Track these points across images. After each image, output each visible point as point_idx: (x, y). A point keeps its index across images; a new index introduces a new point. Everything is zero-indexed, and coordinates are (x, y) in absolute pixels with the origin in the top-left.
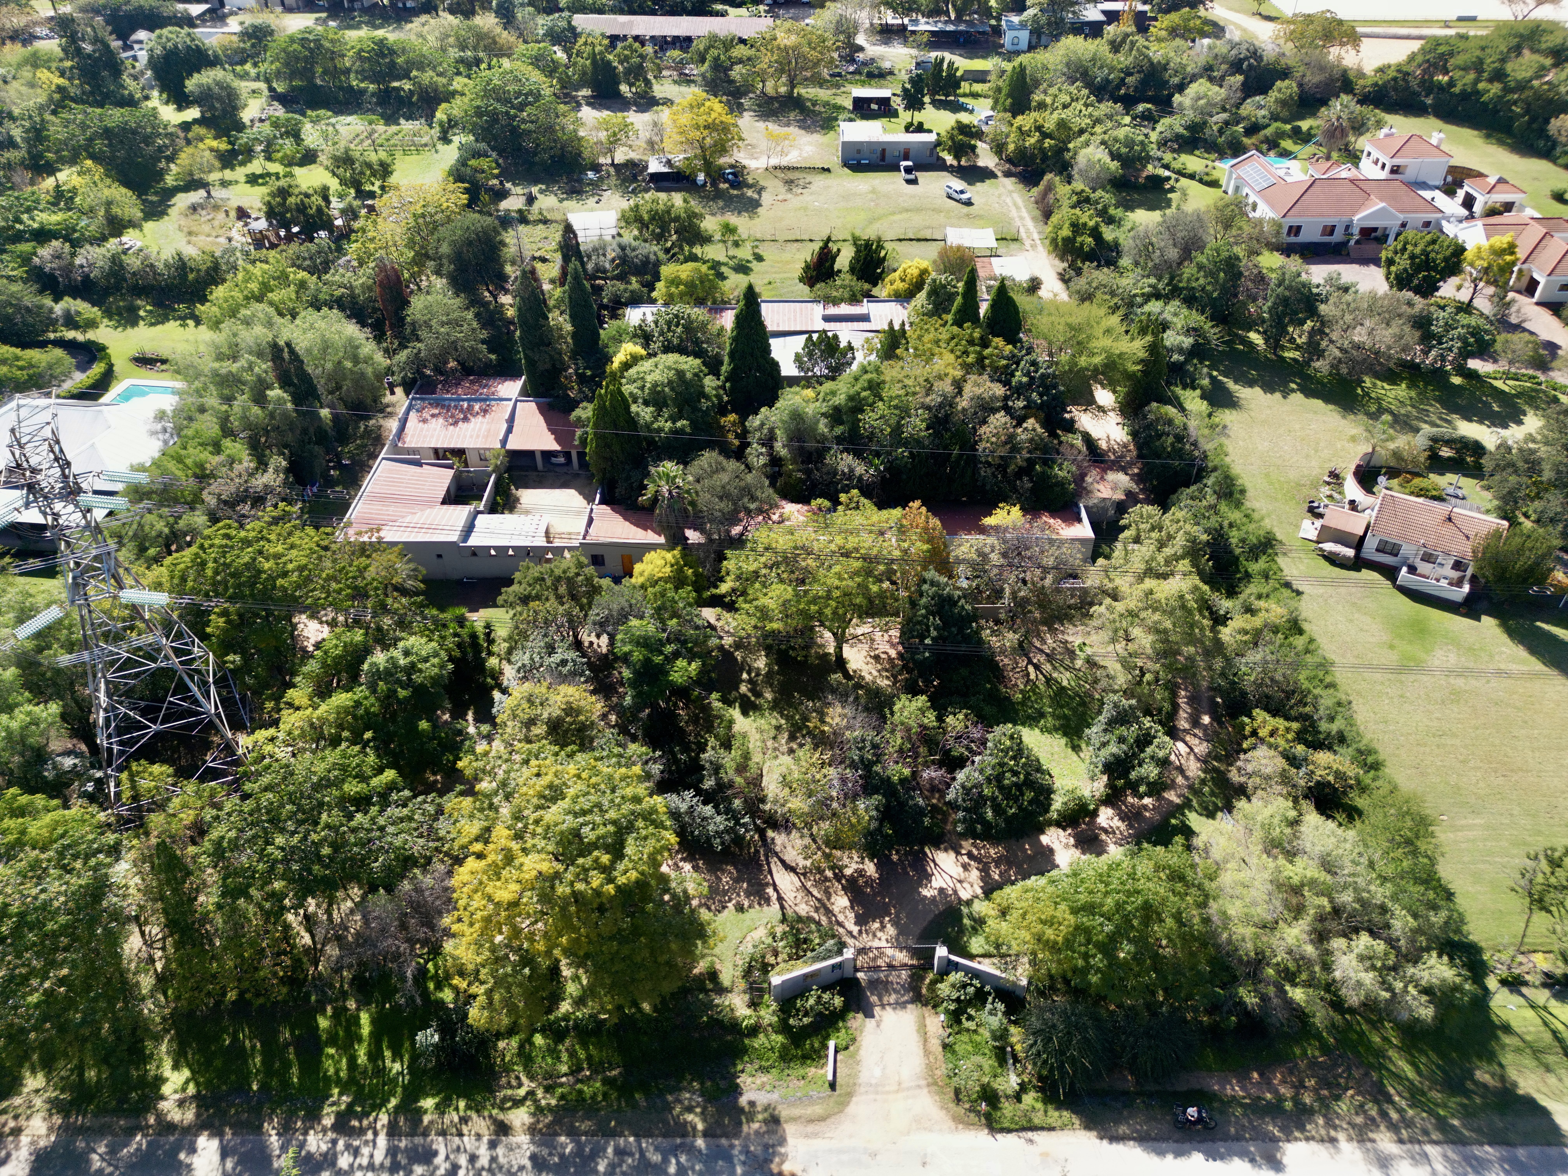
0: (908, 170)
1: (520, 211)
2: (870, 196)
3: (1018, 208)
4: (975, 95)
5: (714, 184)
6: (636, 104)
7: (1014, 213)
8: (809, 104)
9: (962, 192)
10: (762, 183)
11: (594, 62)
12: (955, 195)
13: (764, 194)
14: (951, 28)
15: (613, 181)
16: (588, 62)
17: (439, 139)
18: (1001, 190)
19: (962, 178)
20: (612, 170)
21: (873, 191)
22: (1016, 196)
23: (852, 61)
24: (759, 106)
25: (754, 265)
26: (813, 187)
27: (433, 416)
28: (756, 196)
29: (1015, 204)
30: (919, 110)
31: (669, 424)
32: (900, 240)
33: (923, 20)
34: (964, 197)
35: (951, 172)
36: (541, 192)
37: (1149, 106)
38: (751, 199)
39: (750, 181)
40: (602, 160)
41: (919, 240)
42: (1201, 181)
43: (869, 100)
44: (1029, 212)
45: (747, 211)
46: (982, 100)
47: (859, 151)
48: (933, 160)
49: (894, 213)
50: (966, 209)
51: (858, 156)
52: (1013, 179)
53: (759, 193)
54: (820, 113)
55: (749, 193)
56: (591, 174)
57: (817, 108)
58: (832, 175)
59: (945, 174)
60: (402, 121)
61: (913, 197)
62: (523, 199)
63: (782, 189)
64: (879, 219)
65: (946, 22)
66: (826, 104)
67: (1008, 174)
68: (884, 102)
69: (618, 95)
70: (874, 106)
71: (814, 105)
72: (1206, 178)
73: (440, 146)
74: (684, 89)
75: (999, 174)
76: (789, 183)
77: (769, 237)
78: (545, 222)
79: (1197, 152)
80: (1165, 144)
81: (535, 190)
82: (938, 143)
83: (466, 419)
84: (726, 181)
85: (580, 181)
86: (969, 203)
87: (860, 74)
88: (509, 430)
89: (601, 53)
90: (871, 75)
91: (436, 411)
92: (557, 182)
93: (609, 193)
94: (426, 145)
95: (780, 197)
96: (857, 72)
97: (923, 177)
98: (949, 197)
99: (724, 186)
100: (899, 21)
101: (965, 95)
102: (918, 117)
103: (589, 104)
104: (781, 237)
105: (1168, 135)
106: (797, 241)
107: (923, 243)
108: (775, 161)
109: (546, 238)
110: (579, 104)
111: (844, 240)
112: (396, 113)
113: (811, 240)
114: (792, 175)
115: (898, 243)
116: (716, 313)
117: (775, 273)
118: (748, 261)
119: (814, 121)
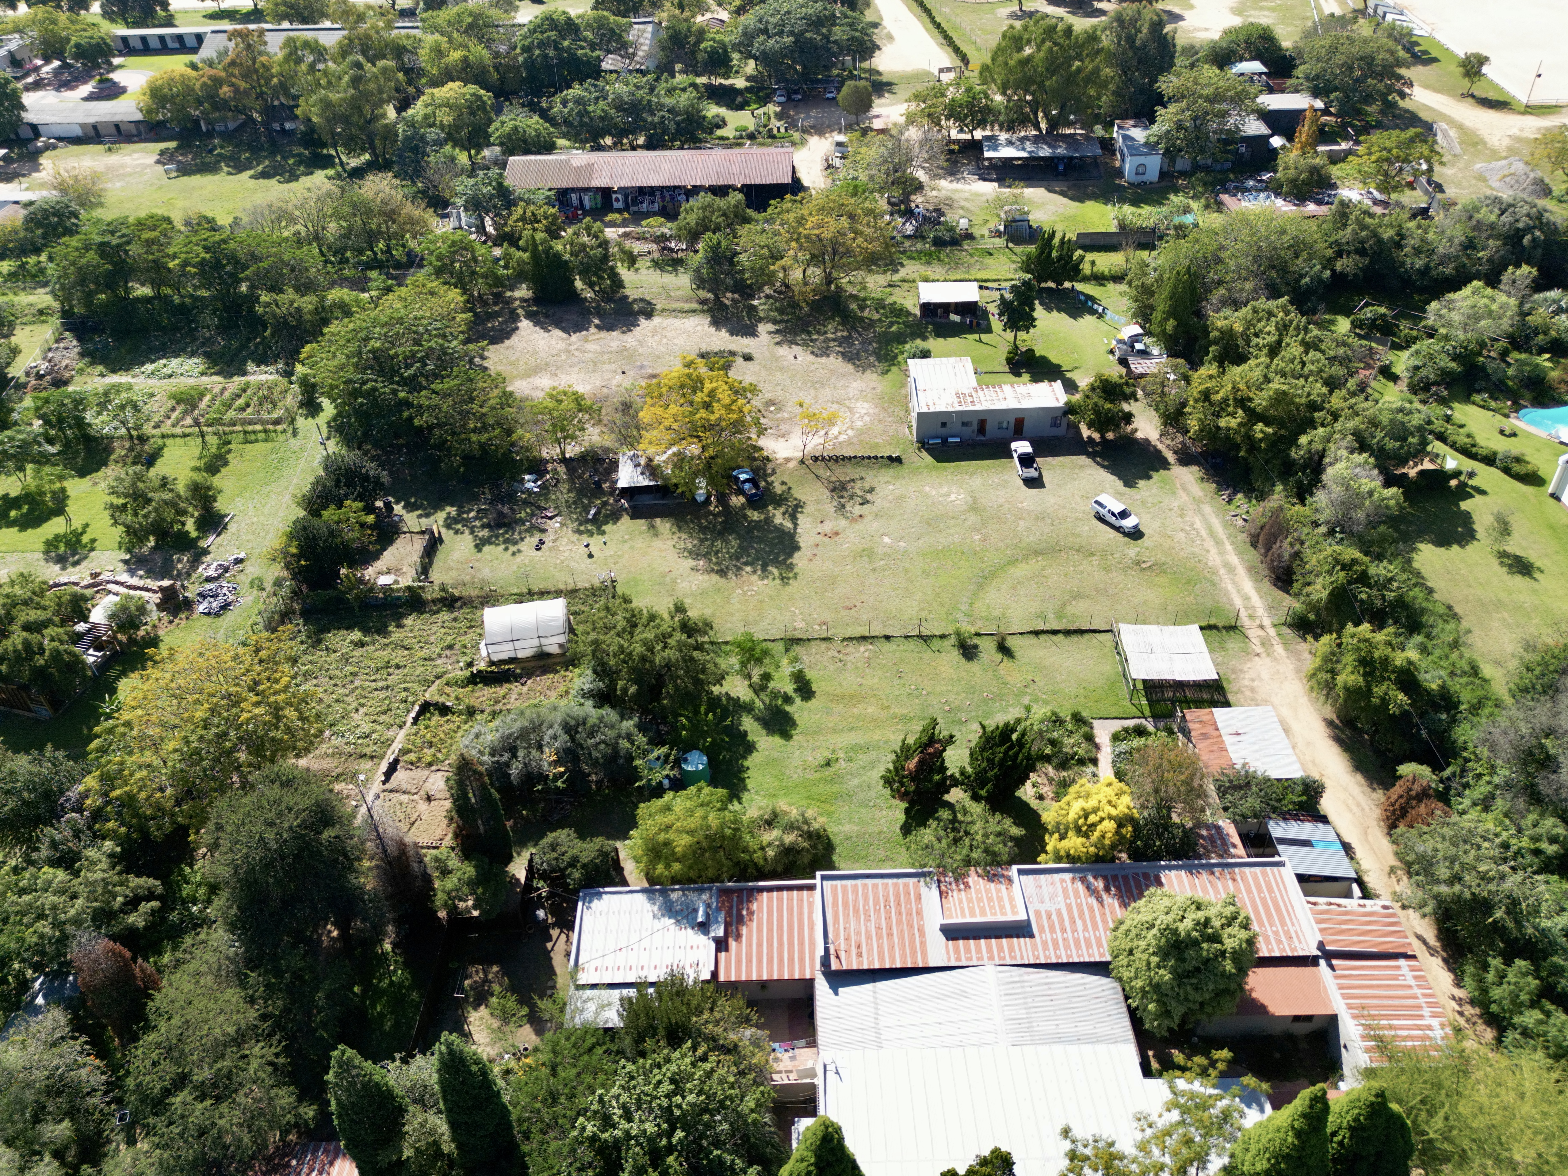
0: (1026, 461)
1: (409, 588)
2: (972, 518)
3: (1218, 543)
4: (1099, 279)
5: (723, 499)
6: (599, 313)
7: (1214, 558)
8: (853, 306)
9: (1124, 515)
10: (796, 493)
11: (535, 255)
12: (1112, 520)
13: (801, 519)
14: (1045, 151)
15: (563, 494)
16: (526, 256)
17: (302, 405)
18: (1183, 497)
20: (562, 469)
21: (975, 508)
22: (1207, 509)
23: (909, 214)
24: (781, 311)
25: (797, 709)
26: (879, 499)
28: (789, 525)
29: (1212, 534)
30: (1027, 329)
32: (1037, 633)
33: (1003, 136)
34: (1128, 523)
35: (1092, 456)
36: (449, 523)
37: (1382, 310)
38: (780, 531)
39: (778, 489)
40: (546, 453)
41: (1068, 633)
42: (1507, 471)
43: (946, 308)
44: (1240, 553)
45: (777, 563)
46: (1111, 286)
47: (944, 425)
48: (1061, 431)
49: (1014, 562)
50: (1132, 549)
51: (943, 431)
52: (1195, 468)
53: (794, 518)
54: (872, 323)
55: (779, 518)
57: (866, 313)
58: (905, 471)
59: (1083, 460)
60: (251, 367)
61: (1040, 517)
62: (419, 544)
63: (830, 507)
64: (993, 576)
65: (1036, 140)
66: (880, 305)
67: (1186, 458)
68: (968, 309)
69: (572, 297)
70: (955, 318)
71: (862, 308)
73: (300, 422)
74: (669, 279)
75: (1170, 457)
76: (839, 489)
77: (817, 631)
78: (450, 602)
79: (1477, 398)
81: (438, 521)
82: (1070, 409)
84: (740, 492)
85: (510, 498)
86: (1136, 534)
87: (923, 238)
90: (939, 243)
92: (475, 498)
93: (555, 524)
95: (827, 527)
96: (918, 235)
97: (1050, 466)
98: (1101, 519)
99: (737, 501)
100: (968, 137)
101: (1085, 279)
102: (1026, 339)
103: (530, 316)
104: (838, 633)
105: (1428, 373)
106: (864, 638)
107: (1075, 638)
108: (815, 444)
109: (450, 647)
110: (514, 318)
111: (943, 637)
112: (243, 347)
113: (887, 638)
114: (843, 473)
115: (1033, 640)
116: (740, 902)
117: (834, 731)
118: (788, 699)
119: (865, 342)
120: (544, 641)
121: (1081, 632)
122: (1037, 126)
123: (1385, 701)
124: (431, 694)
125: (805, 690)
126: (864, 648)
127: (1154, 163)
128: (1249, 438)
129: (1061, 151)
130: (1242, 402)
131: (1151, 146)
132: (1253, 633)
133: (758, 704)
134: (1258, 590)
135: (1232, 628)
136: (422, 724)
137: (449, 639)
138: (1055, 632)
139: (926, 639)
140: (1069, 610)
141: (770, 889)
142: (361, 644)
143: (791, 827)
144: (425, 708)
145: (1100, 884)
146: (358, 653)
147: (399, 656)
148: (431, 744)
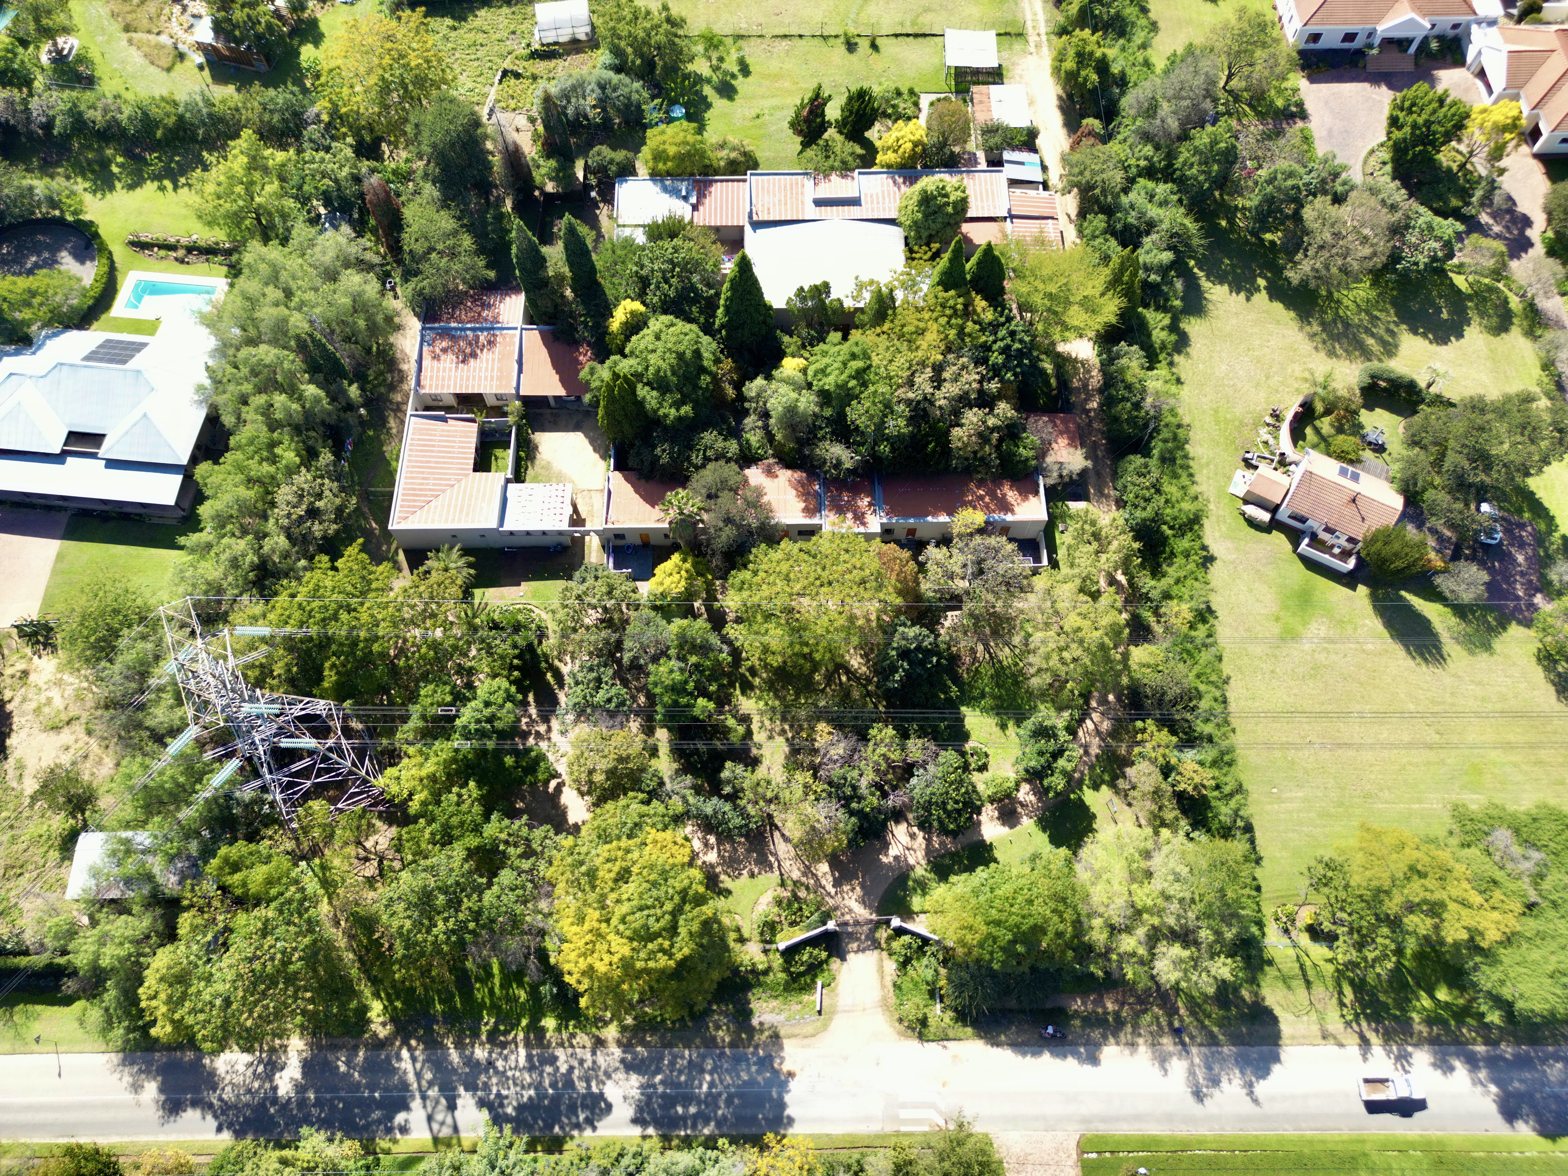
25: (740, 82)
27: (444, 350)
32: (896, 36)
41: (916, 36)
77: (755, 30)
83: (474, 355)
88: (520, 371)
91: (445, 344)
104: (769, 32)
106: (785, 36)
107: (920, 39)
109: (514, 33)
111: (836, 37)
113: (801, 36)
116: (706, 188)
117: (763, 97)
118: (733, 76)
120: (576, 30)
121: (925, 35)
123: (1085, 81)
124: (507, 64)
125: (745, 70)
126: (785, 43)
132: (1032, 39)
133: (715, 78)
134: (1044, 8)
135: (1020, 35)
136: (505, 84)
137: (512, 27)
138: (908, 35)
139: (825, 38)
140: (921, 20)
141: (722, 181)
142: (455, 29)
143: (734, 149)
144: (505, 73)
145: (900, 179)
146: (453, 34)
147: (481, 38)
148: (513, 97)
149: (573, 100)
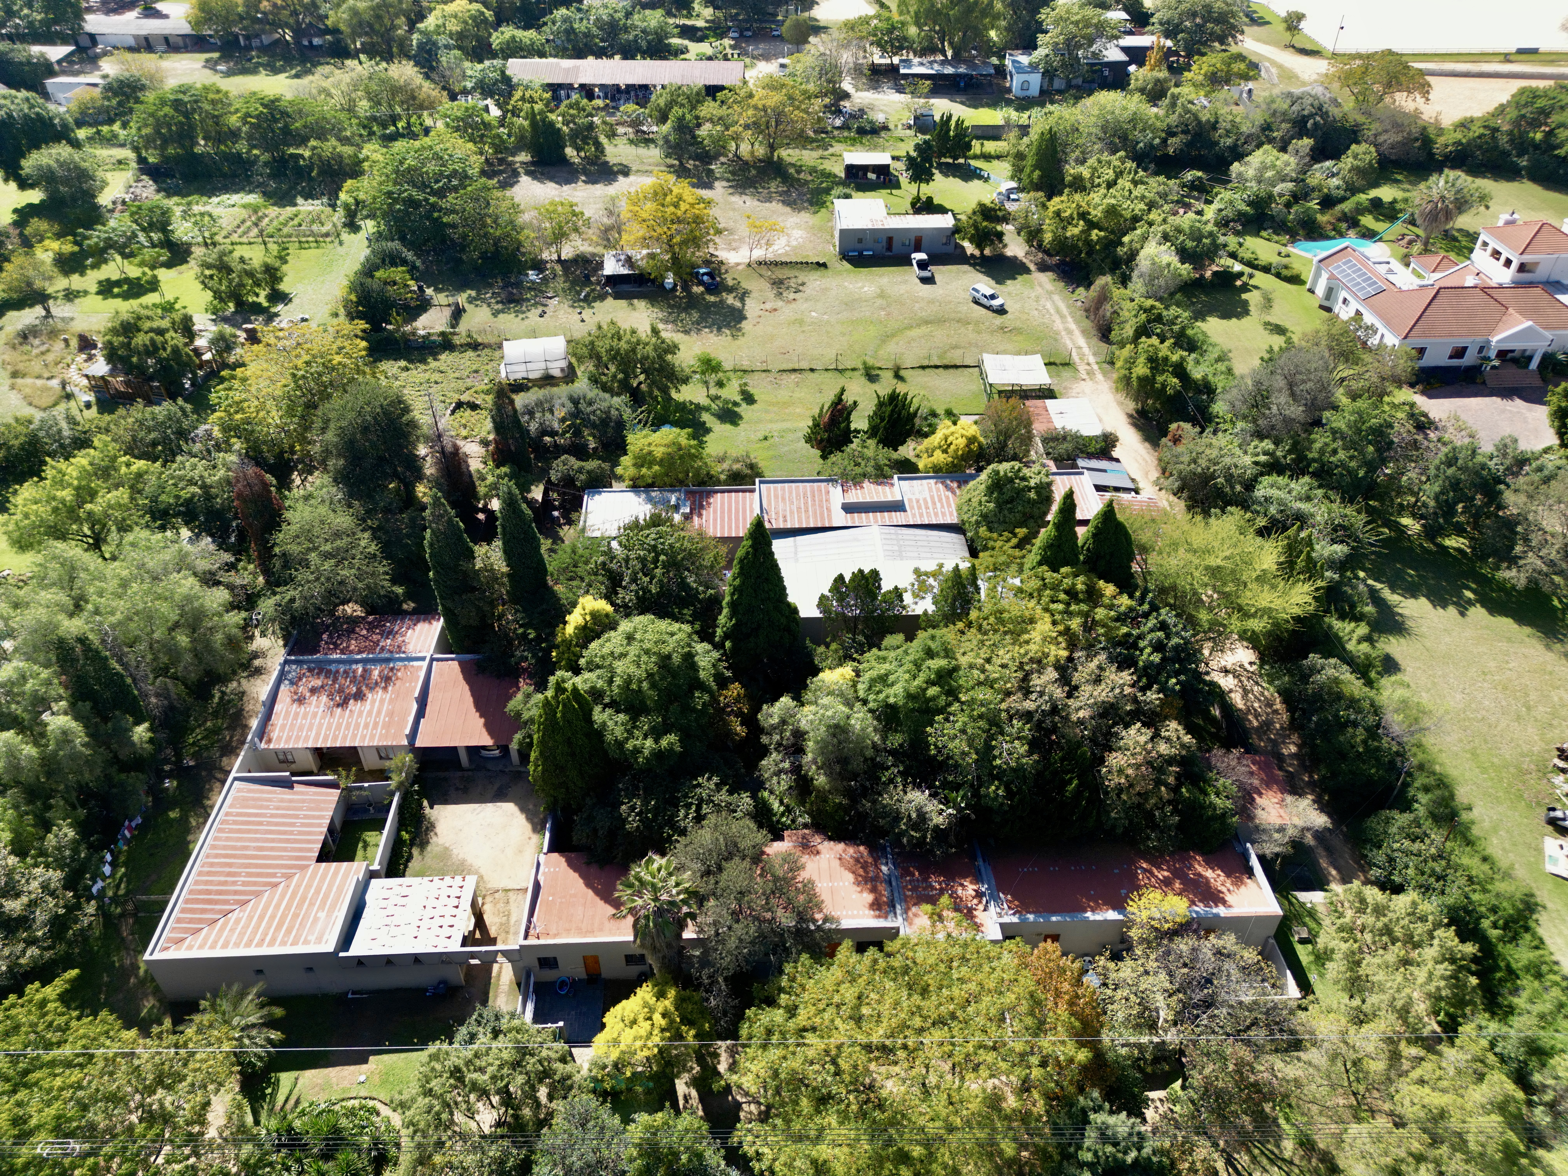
0: (922, 265)
1: (443, 334)
2: (879, 302)
3: (1062, 317)
4: (987, 157)
5: (686, 288)
6: (585, 172)
7: (1058, 325)
8: (792, 171)
9: (993, 297)
10: (745, 285)
11: (534, 124)
12: (984, 301)
13: (748, 301)
14: (949, 70)
15: (560, 283)
16: (526, 123)
17: (345, 225)
18: (1039, 290)
19: (988, 273)
20: (558, 268)
21: (882, 295)
22: (1056, 297)
23: (838, 112)
24: (733, 173)
25: (743, 409)
26: (808, 290)
27: (313, 691)
28: (738, 304)
29: (1058, 311)
30: (927, 182)
31: (649, 743)
32: (923, 368)
33: (916, 60)
34: (996, 303)
35: (973, 265)
36: (471, 300)
37: (1200, 174)
38: (732, 308)
39: (730, 283)
40: (545, 256)
41: (946, 367)
42: (1278, 275)
43: (865, 168)
44: (1077, 322)
45: (728, 326)
46: (995, 162)
47: (860, 241)
48: (950, 249)
49: (910, 327)
50: (999, 320)
51: (859, 246)
52: (1050, 274)
53: (742, 300)
54: (807, 182)
55: (730, 300)
56: (532, 275)
57: (802, 176)
58: (829, 272)
59: (966, 267)
60: (300, 200)
61: (931, 302)
62: (447, 312)
63: (770, 294)
64: (893, 335)
65: (943, 63)
66: (813, 170)
67: (1043, 267)
68: (882, 170)
69: (564, 161)
70: (872, 176)
71: (799, 172)
72: (1285, 272)
73: (345, 236)
74: (642, 151)
75: (1032, 267)
76: (778, 284)
77: (759, 366)
78: (475, 346)
79: (1264, 234)
80: (1226, 225)
81: (462, 299)
82: (957, 230)
83: (359, 696)
84: (701, 283)
85: (518, 285)
86: (1001, 311)
87: (849, 129)
88: (421, 714)
89: (541, 112)
90: (861, 131)
91: (317, 682)
92: (491, 286)
93: (555, 301)
94: (327, 235)
95: (768, 306)
96: (845, 127)
97: (941, 272)
98: (976, 302)
99: (698, 289)
100: (888, 61)
101: (975, 157)
102: (926, 190)
103: (528, 173)
104: (775, 366)
105: (1229, 213)
106: (794, 370)
107: (951, 371)
108: (759, 254)
109: (476, 372)
110: (515, 174)
111: (854, 370)
112: (291, 188)
113: (812, 370)
114: (780, 273)
115: (921, 371)
116: (701, 498)
117: (771, 421)
118: (736, 404)
119: (800, 194)
120: (550, 365)
121: (956, 367)
122: (944, 52)
123: (1164, 386)
124: (465, 398)
125: (749, 399)
126: (794, 376)
127: (1035, 80)
128: (1088, 243)
129: (962, 70)
130: (1083, 216)
131: (1033, 67)
132: (1082, 368)
133: (713, 406)
134: (1088, 343)
135: (1066, 364)
136: (458, 415)
137: (475, 367)
138: (937, 367)
139: (841, 371)
140: (949, 355)
141: (723, 492)
142: (407, 369)
143: (737, 460)
144: (459, 405)
145: (955, 485)
146: (405, 374)
147: (436, 376)
148: (465, 426)
149: (538, 415)
